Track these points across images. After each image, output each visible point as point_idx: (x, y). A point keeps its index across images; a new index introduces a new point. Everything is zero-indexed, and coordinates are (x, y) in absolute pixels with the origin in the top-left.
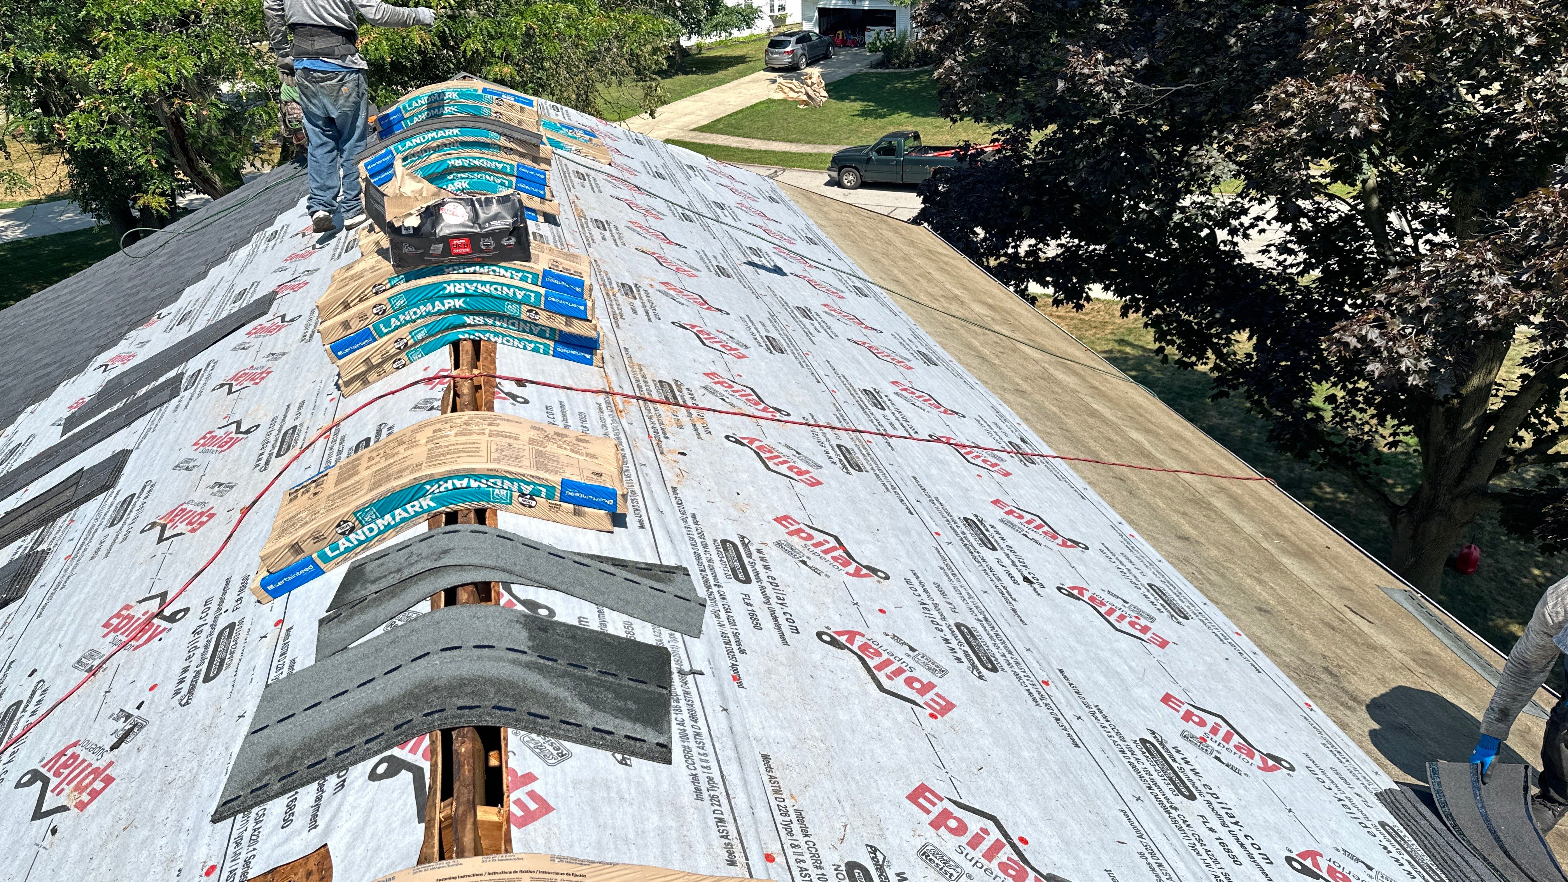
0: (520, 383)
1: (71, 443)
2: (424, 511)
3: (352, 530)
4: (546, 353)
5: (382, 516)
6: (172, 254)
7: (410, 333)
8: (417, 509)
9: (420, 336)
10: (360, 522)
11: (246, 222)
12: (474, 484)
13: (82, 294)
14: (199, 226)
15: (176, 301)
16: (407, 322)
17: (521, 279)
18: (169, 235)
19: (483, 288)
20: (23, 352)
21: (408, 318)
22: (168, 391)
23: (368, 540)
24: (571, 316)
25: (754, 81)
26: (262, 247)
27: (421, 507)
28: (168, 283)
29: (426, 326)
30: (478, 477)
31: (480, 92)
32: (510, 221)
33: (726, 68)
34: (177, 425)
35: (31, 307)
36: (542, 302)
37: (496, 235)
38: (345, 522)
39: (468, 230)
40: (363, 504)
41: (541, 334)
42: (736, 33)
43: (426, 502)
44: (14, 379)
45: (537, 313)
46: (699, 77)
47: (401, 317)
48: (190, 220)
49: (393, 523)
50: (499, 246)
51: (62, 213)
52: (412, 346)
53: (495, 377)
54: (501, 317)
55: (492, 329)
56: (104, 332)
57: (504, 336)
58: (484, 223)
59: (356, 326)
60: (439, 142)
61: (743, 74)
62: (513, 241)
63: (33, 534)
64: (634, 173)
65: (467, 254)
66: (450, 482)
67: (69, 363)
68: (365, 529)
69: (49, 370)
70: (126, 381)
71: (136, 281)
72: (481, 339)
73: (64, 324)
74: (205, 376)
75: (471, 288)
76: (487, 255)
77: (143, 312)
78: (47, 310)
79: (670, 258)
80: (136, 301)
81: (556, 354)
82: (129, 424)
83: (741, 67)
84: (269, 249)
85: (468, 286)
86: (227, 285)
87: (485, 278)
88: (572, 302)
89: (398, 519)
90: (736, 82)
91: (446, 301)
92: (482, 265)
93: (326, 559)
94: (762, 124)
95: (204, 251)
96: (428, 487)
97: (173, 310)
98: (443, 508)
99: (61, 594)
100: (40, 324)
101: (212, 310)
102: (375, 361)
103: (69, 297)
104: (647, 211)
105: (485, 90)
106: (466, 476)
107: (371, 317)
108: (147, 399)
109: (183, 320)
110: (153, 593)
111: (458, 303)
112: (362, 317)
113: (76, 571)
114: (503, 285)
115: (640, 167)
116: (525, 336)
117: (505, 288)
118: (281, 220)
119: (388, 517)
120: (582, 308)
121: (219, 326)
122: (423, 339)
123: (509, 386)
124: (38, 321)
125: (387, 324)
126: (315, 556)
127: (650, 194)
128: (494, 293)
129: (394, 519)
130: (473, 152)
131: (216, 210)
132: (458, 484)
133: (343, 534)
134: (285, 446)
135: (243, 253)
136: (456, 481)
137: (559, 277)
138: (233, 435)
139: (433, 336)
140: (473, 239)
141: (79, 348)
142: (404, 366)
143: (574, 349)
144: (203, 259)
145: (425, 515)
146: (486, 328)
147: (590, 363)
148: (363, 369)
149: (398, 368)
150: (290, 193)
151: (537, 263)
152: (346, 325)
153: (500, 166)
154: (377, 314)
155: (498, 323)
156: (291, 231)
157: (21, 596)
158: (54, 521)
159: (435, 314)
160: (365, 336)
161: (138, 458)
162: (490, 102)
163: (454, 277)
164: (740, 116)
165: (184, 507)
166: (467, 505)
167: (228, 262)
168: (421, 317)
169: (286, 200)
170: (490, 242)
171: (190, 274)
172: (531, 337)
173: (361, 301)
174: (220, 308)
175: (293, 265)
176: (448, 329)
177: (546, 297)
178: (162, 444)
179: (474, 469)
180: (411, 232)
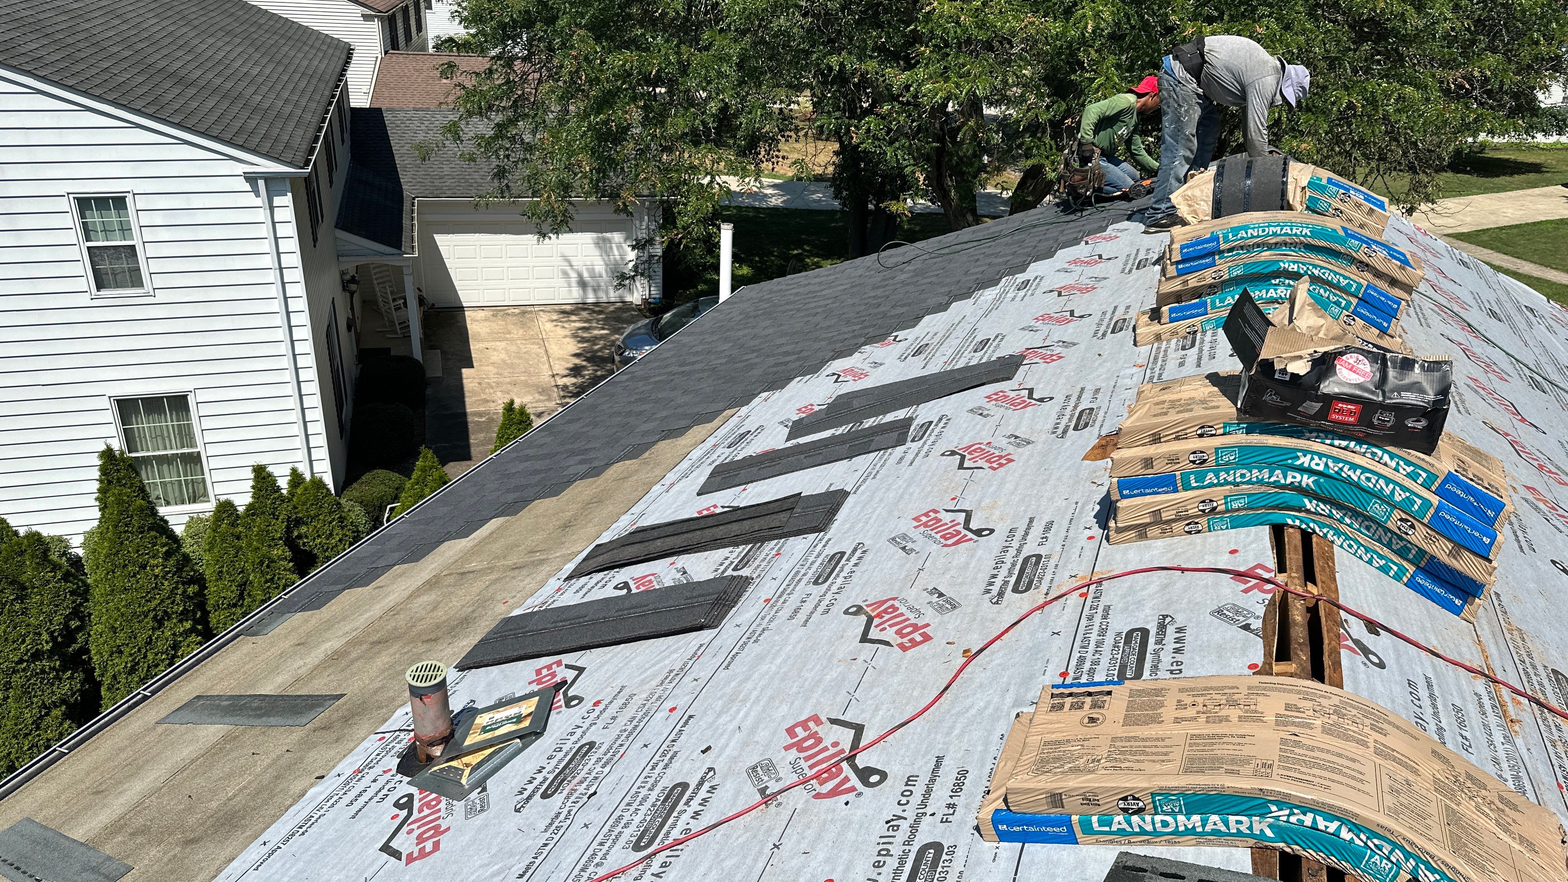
0: (1373, 626)
1: (793, 455)
2: (1252, 836)
3: (1139, 811)
4: (1397, 577)
5: (1189, 814)
6: (917, 273)
7: (1226, 497)
8: (1243, 828)
9: (1235, 505)
10: (1155, 807)
11: (996, 261)
12: (1345, 834)
13: (829, 288)
14: (947, 251)
15: (914, 326)
16: (1227, 483)
17: (1408, 475)
18: (918, 252)
19: (1350, 473)
20: (771, 331)
21: (1230, 479)
22: (895, 435)
23: (1155, 833)
24: (1459, 546)
25: (1545, 195)
26: (1010, 295)
27: (1250, 828)
28: (909, 305)
29: (1249, 495)
30: (1356, 828)
31: (1324, 182)
32: (1431, 397)
33: (1511, 174)
34: (900, 482)
35: (784, 287)
36: (1429, 515)
37: (1404, 411)
38: (1135, 798)
39: (1366, 395)
40: (1170, 789)
41: (1402, 553)
42: (1540, 138)
43: (1261, 826)
44: (757, 357)
45: (1412, 526)
46: (1474, 179)
47: (1223, 475)
48: (940, 242)
49: (1199, 830)
50: (1399, 425)
51: (814, 192)
52: (1219, 513)
53: (1339, 607)
54: (1355, 514)
55: (1336, 525)
56: (842, 337)
57: (1348, 538)
58: (1392, 391)
59: (1160, 467)
60: (1278, 239)
61: (1534, 185)
62: (1422, 424)
63: (741, 548)
64: (1464, 305)
65: (1348, 424)
66: (1310, 816)
67: (806, 359)
68: (1158, 818)
69: (788, 359)
70: (856, 403)
71: (879, 292)
72: (1314, 532)
73: (808, 315)
74: (936, 432)
75: (1333, 468)
76: (1376, 432)
77: (880, 328)
78: (796, 294)
79: (1529, 448)
80: (876, 314)
81: (1411, 584)
82: (851, 457)
83: (1532, 176)
84: (1018, 299)
85: (1331, 464)
86: (969, 327)
87: (1358, 460)
88: (1474, 528)
89: (1208, 828)
90: (1521, 192)
91: (1290, 474)
92: (1360, 441)
93: (1087, 828)
94: (1543, 246)
95: (948, 280)
96: (1274, 808)
97: (910, 336)
98: (1282, 845)
99: (753, 649)
100: (788, 307)
101: (951, 351)
102: (1165, 516)
103: (817, 288)
104: (1488, 366)
105: (1330, 180)
106: (1338, 819)
107: (1185, 464)
108: (873, 434)
109: (918, 352)
110: (847, 718)
111: (1307, 481)
112: (1173, 459)
113: (772, 624)
114: (1380, 476)
115: (1470, 300)
116: (1377, 546)
117: (1381, 482)
118: (1036, 269)
119: (1196, 818)
120: (1487, 540)
121: (958, 377)
122: (1238, 510)
123: (1357, 629)
124: (787, 304)
125: (1200, 477)
126: (1075, 818)
127: (1488, 341)
128: (1364, 483)
129: (1204, 826)
130: (1317, 259)
131: (966, 239)
132: (1321, 824)
133: (1125, 810)
134: (1025, 580)
135: (989, 294)
136: (1319, 819)
137: (1469, 490)
138: (960, 528)
139: (1252, 509)
140: (1367, 408)
141: (817, 346)
142: (1199, 532)
143: (1442, 586)
144: (947, 289)
145: (1252, 842)
146: (1328, 521)
147: (1457, 611)
148: (1148, 520)
149: (1189, 533)
150: (1047, 240)
151: (1439, 459)
152: (1148, 462)
153: (1344, 282)
154: (1193, 462)
155: (1348, 521)
156: (1045, 285)
157: (716, 627)
158: (763, 543)
159: (1268, 484)
160: (1167, 483)
161: (854, 507)
162: (1333, 196)
163: (1317, 446)
164: (1515, 231)
165: (897, 604)
166: (1320, 857)
167: (971, 301)
168: (1249, 482)
169: (1042, 247)
170: (1389, 419)
171: (932, 302)
172: (1386, 552)
173: (1177, 438)
174: (959, 353)
175: (1046, 328)
176: (1277, 507)
177: (1437, 510)
178: (881, 500)
179: (1357, 816)
180: (1287, 378)
